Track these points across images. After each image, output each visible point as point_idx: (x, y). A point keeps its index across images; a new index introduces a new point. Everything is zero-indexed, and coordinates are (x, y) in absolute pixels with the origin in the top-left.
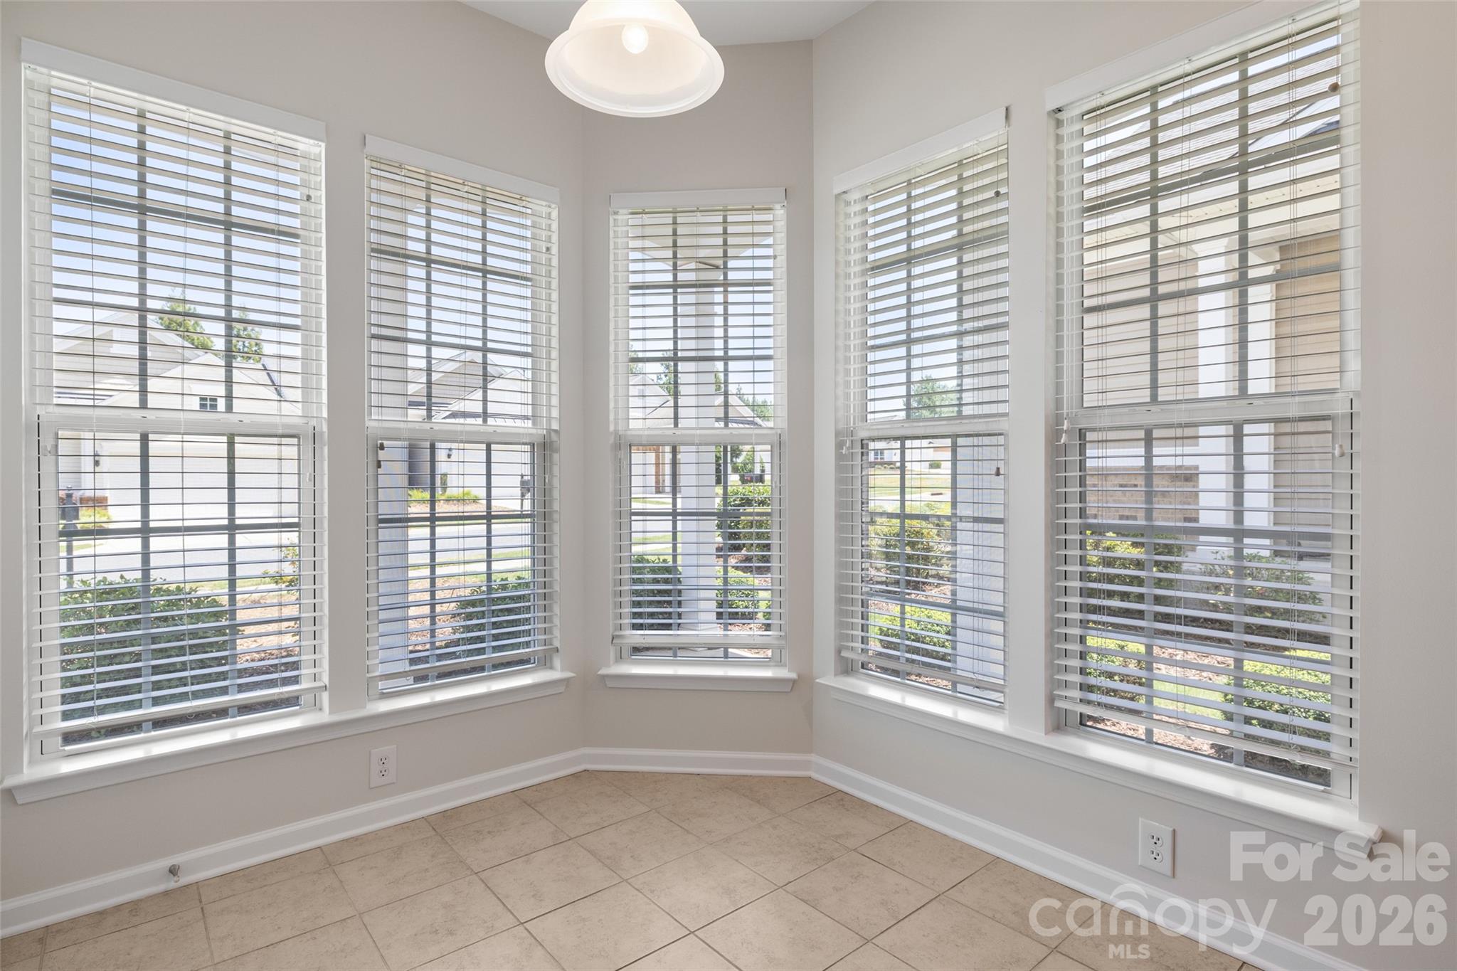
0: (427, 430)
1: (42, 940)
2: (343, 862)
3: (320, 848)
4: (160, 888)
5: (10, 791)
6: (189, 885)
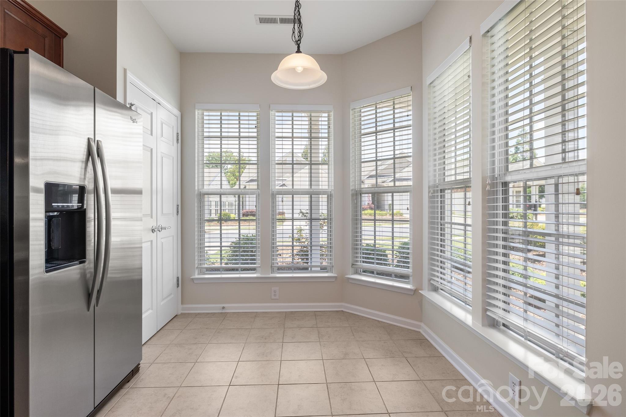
0: (291, 191)
1: (196, 315)
2: (259, 317)
3: (257, 312)
4: (221, 311)
5: (193, 279)
6: (226, 313)
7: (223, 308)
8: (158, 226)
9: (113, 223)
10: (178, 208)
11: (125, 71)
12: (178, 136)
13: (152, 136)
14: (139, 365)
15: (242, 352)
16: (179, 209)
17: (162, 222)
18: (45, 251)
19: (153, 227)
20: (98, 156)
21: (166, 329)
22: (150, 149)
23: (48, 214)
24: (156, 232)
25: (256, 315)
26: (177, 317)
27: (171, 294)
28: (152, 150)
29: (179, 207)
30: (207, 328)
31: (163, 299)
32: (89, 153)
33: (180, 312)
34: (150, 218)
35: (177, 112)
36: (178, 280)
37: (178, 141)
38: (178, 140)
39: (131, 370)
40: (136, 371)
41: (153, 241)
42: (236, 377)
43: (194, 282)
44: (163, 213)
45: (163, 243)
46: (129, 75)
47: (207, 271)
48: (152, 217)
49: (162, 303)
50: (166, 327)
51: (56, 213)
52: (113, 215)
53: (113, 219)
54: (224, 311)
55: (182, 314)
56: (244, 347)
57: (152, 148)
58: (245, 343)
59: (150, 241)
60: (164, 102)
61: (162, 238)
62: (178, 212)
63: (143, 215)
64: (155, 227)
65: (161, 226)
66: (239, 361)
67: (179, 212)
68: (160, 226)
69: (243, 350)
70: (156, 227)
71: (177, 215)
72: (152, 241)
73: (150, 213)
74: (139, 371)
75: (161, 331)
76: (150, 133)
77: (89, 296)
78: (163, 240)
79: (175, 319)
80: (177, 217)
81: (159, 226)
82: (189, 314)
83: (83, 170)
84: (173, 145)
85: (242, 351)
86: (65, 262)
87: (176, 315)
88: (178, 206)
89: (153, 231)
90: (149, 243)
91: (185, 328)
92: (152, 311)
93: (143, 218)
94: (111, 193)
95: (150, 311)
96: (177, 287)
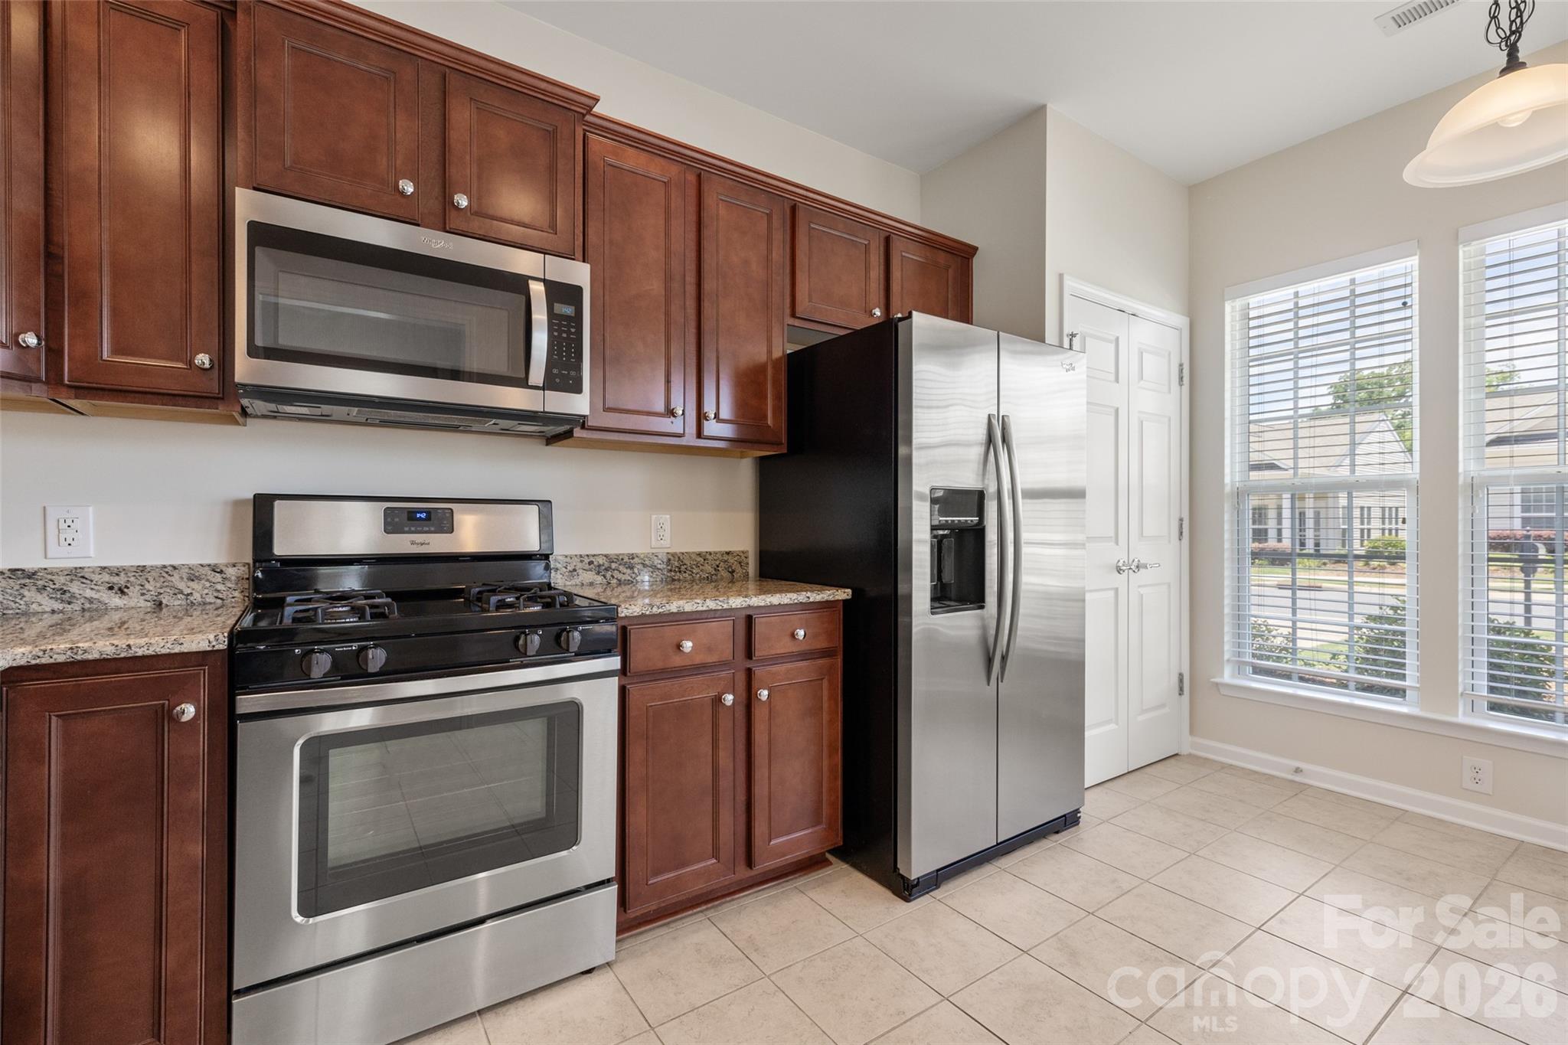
1: (1223, 768)
2: (1407, 823)
3: (1407, 811)
4: (1290, 777)
5: (1217, 684)
6: (1305, 784)
7: (1298, 770)
8: (1131, 561)
9: (1025, 550)
10: (1181, 526)
11: (1061, 277)
12: (1181, 371)
13: (1118, 382)
14: (1079, 812)
15: (1319, 880)
16: (1184, 526)
17: (1141, 554)
18: (932, 585)
19: (1119, 561)
20: (1004, 440)
21: (1146, 774)
22: (1113, 411)
23: (935, 532)
24: (1126, 571)
25: (1401, 816)
26: (1177, 757)
27: (1163, 706)
28: (1117, 411)
29: (1184, 522)
30: (1240, 801)
31: (1144, 711)
32: (990, 440)
33: (1185, 750)
34: (1112, 544)
35: (1181, 321)
36: (1181, 681)
37: (1182, 381)
38: (1181, 379)
39: (1062, 814)
40: (1069, 821)
41: (1119, 590)
42: (1282, 921)
43: (1220, 694)
44: (1144, 535)
45: (1142, 595)
46: (1069, 283)
47: (1255, 672)
48: (1117, 543)
49: (1140, 718)
50: (1148, 770)
51: (946, 532)
52: (1025, 536)
53: (1025, 543)
54: (1298, 778)
55: (1190, 755)
56: (1330, 872)
57: (1117, 406)
58: (1337, 866)
59: (1111, 589)
60: (1147, 310)
61: (1139, 586)
62: (1181, 533)
63: (1087, 538)
64: (1124, 562)
65: (1139, 561)
66: (1302, 894)
67: (1184, 534)
68: (1136, 560)
69: (1325, 878)
70: (1126, 561)
71: (1180, 540)
72: (1116, 590)
73: (1112, 534)
74: (1078, 824)
75: (1137, 773)
76: (1112, 377)
77: (989, 661)
78: (1142, 591)
79: (1172, 761)
80: (1180, 544)
81: (1133, 561)
82: (1206, 759)
83: (981, 467)
84: (1170, 392)
85: (1319, 878)
86: (957, 604)
87: (1177, 755)
88: (1181, 520)
89: (1119, 570)
90: (1112, 593)
91: (1189, 783)
92: (1117, 727)
93: (1087, 545)
94: (1023, 498)
95: (1113, 726)
96: (1180, 694)
